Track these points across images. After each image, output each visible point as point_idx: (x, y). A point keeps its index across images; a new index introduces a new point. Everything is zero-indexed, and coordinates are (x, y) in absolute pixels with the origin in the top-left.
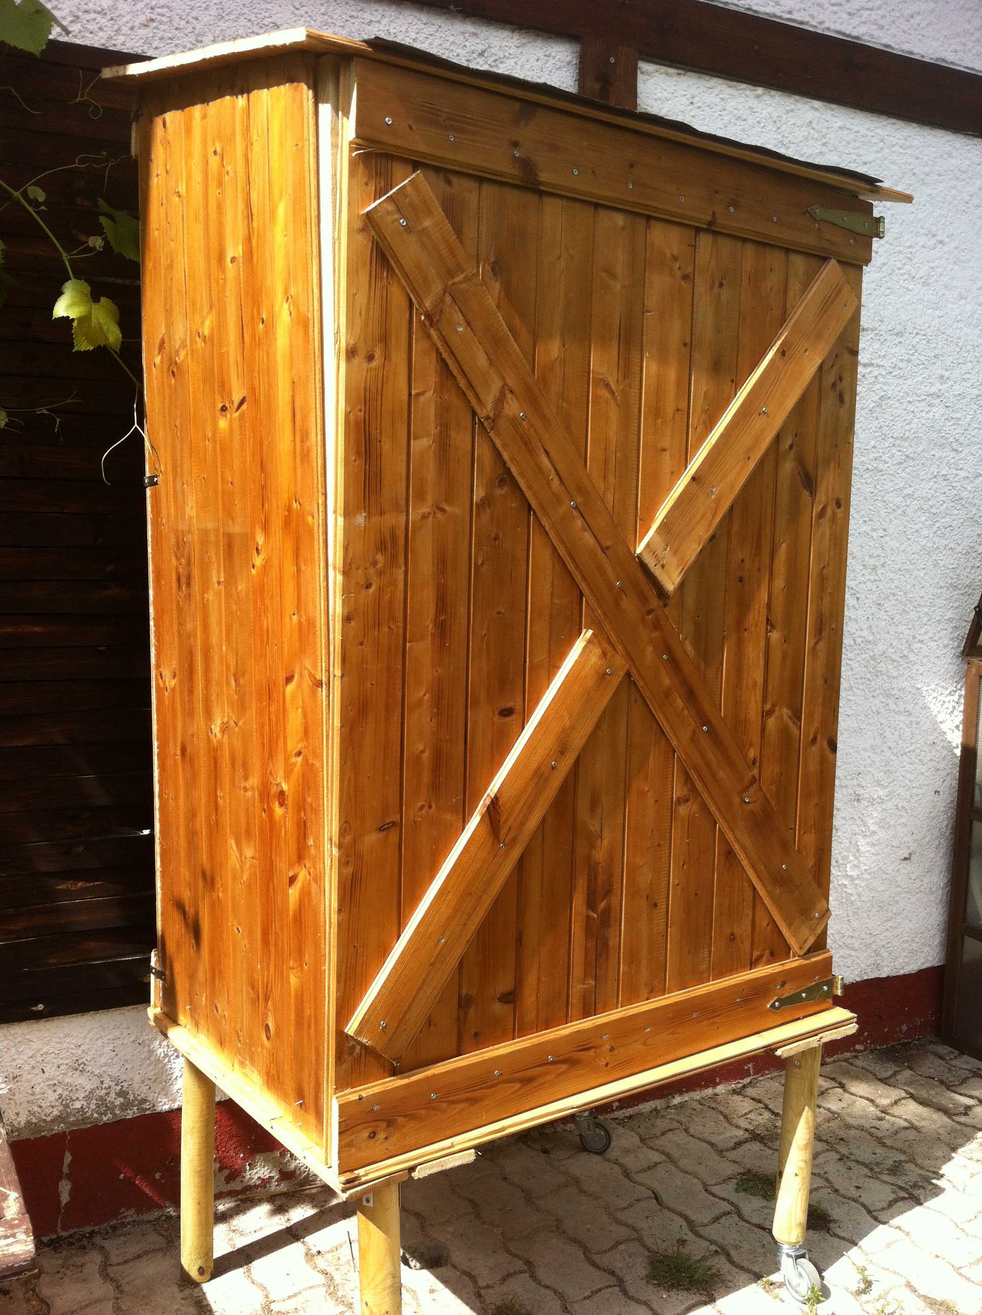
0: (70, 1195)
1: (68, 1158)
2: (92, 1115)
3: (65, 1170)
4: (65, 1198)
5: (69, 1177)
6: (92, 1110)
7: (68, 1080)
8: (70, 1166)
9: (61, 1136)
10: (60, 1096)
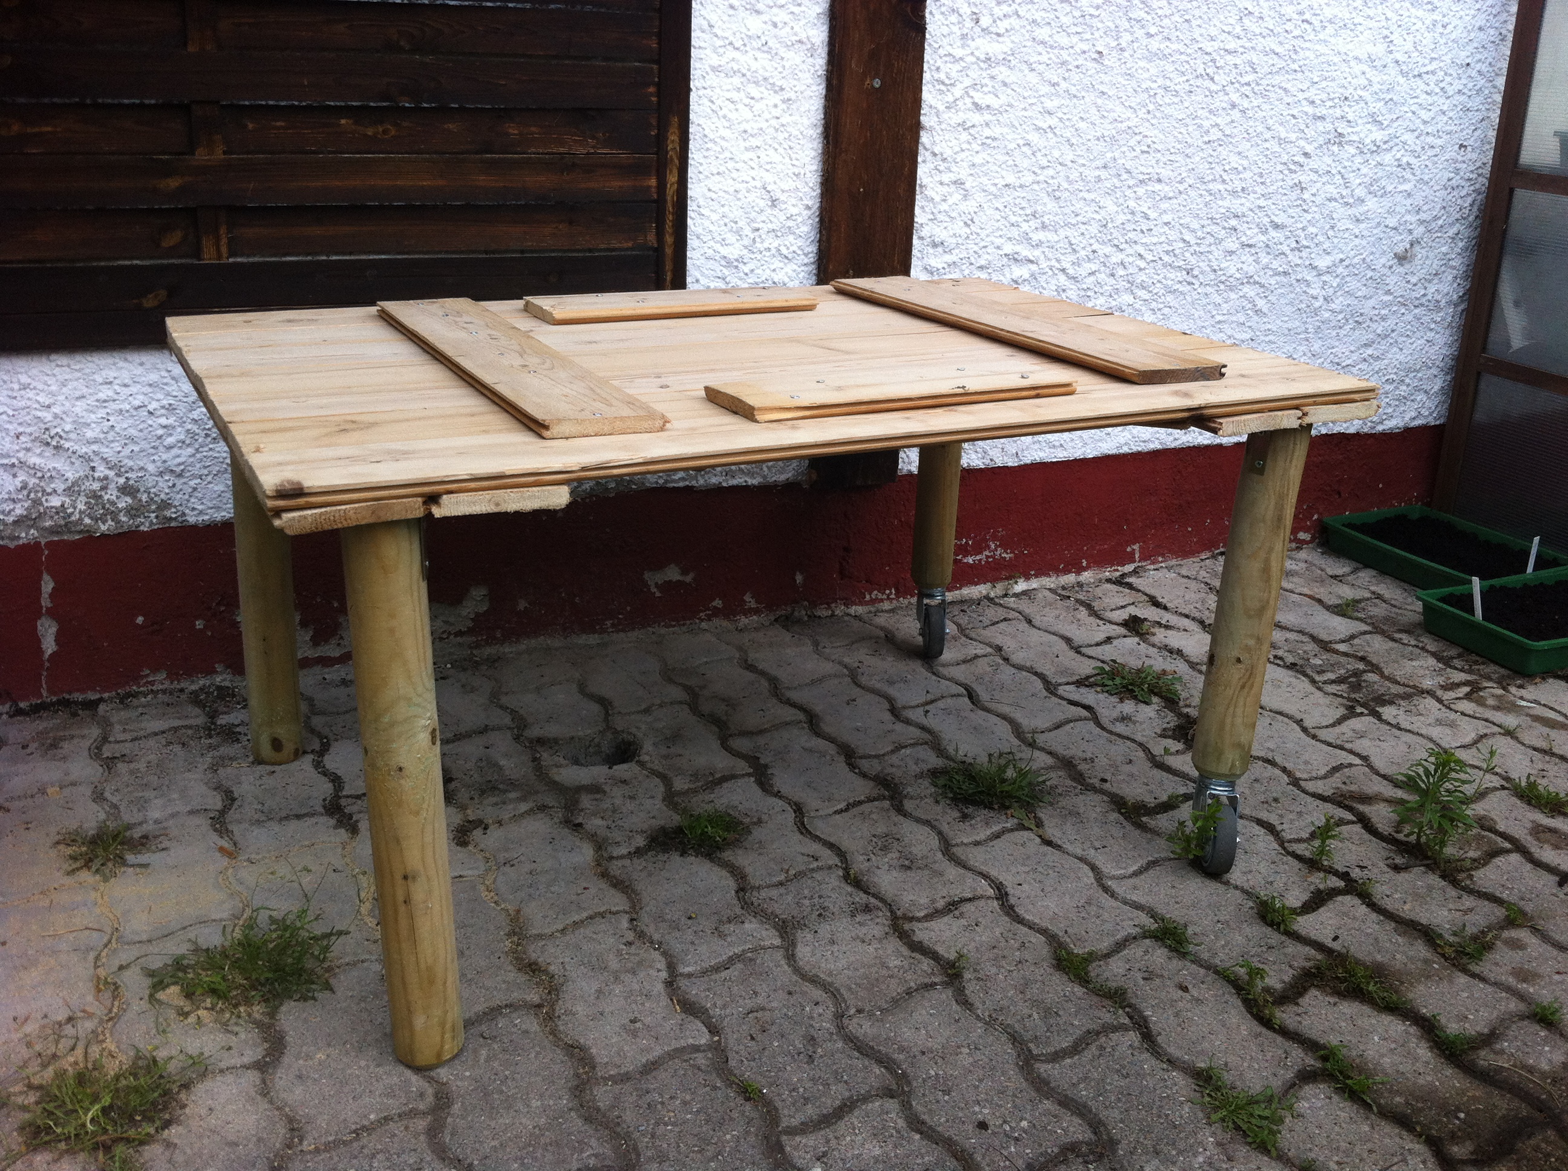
0: (57, 641)
1: (48, 585)
2: (81, 519)
3: (45, 602)
4: (49, 645)
5: (52, 613)
6: (81, 512)
7: (33, 460)
8: (51, 595)
9: (33, 548)
10: (24, 486)
